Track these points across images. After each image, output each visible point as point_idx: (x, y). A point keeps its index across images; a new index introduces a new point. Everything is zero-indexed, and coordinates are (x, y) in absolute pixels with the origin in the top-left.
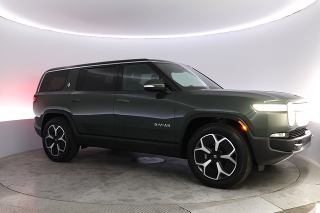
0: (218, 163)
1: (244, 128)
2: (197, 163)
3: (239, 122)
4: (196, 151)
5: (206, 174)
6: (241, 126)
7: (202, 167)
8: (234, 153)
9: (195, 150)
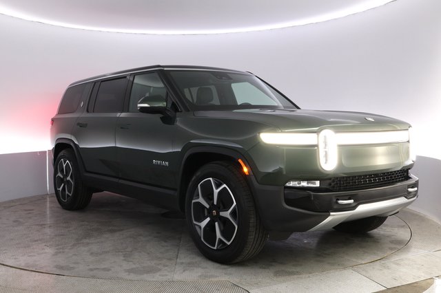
0: (216, 223)
1: (245, 170)
2: (195, 222)
3: (240, 161)
4: (194, 203)
5: (204, 238)
6: (242, 168)
7: (200, 227)
8: (234, 209)
9: (193, 201)
